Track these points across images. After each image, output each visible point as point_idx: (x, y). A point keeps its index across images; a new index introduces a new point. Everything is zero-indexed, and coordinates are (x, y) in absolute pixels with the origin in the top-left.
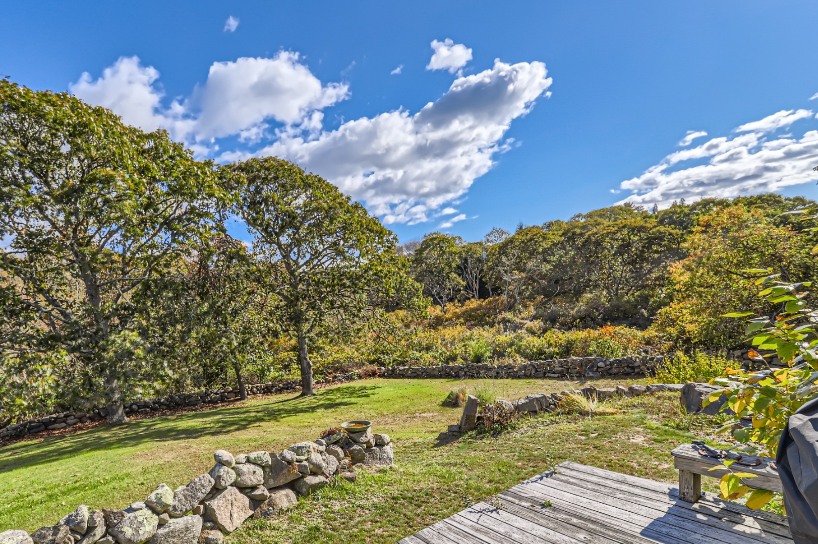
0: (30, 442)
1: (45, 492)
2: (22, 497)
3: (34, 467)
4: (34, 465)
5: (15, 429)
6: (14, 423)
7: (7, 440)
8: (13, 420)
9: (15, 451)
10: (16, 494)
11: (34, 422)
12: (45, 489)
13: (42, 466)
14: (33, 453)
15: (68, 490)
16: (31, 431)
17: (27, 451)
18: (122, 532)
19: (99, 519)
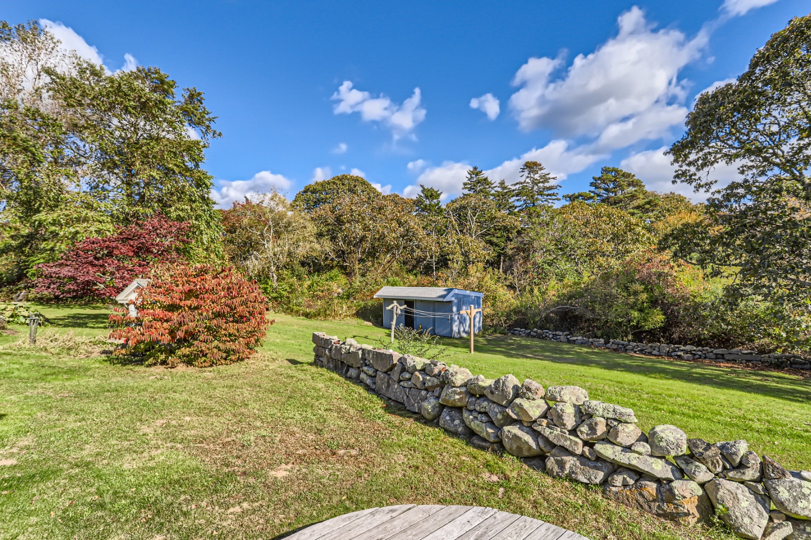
0: (787, 376)
1: (767, 424)
2: (745, 418)
3: (773, 399)
4: (773, 396)
5: (778, 358)
6: (779, 352)
7: (766, 366)
8: (779, 350)
9: (767, 378)
10: (741, 413)
11: (800, 358)
12: (769, 422)
13: (781, 401)
14: (783, 386)
15: (791, 434)
16: (794, 366)
17: (778, 383)
18: (775, 489)
19: (755, 462)
